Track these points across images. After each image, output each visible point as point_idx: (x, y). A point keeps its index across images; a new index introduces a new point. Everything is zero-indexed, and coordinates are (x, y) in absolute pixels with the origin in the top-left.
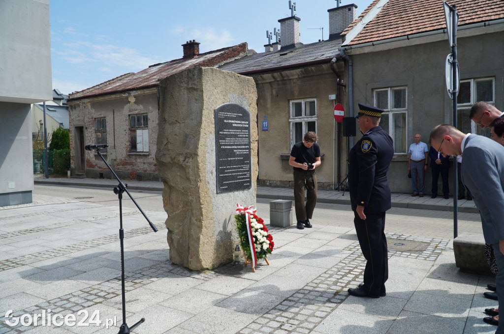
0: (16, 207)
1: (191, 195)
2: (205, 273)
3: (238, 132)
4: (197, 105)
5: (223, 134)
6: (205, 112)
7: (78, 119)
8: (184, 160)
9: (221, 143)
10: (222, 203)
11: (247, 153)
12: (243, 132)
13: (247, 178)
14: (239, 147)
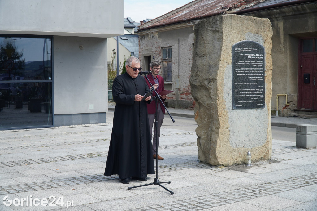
0: (94, 125)
1: (212, 110)
2: (220, 167)
3: (253, 63)
4: (219, 43)
5: (239, 65)
6: (224, 48)
7: (147, 48)
8: (208, 84)
9: (237, 71)
10: (237, 117)
11: (261, 79)
12: (257, 63)
13: (261, 99)
14: (253, 75)
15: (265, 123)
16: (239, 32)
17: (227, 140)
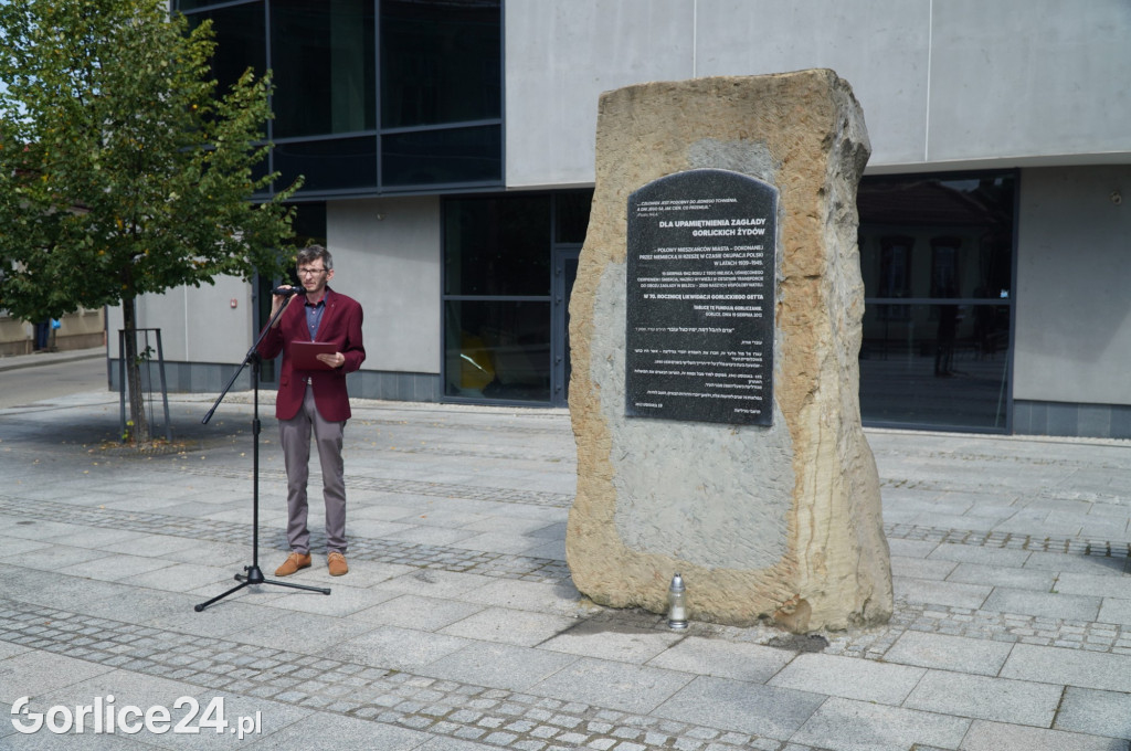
3: (716, 253)
6: (596, 208)
9: (643, 286)
10: (647, 446)
11: (756, 315)
12: (738, 252)
13: (751, 392)
14: (714, 297)
15: (777, 484)
16: (663, 143)
17: (607, 519)
